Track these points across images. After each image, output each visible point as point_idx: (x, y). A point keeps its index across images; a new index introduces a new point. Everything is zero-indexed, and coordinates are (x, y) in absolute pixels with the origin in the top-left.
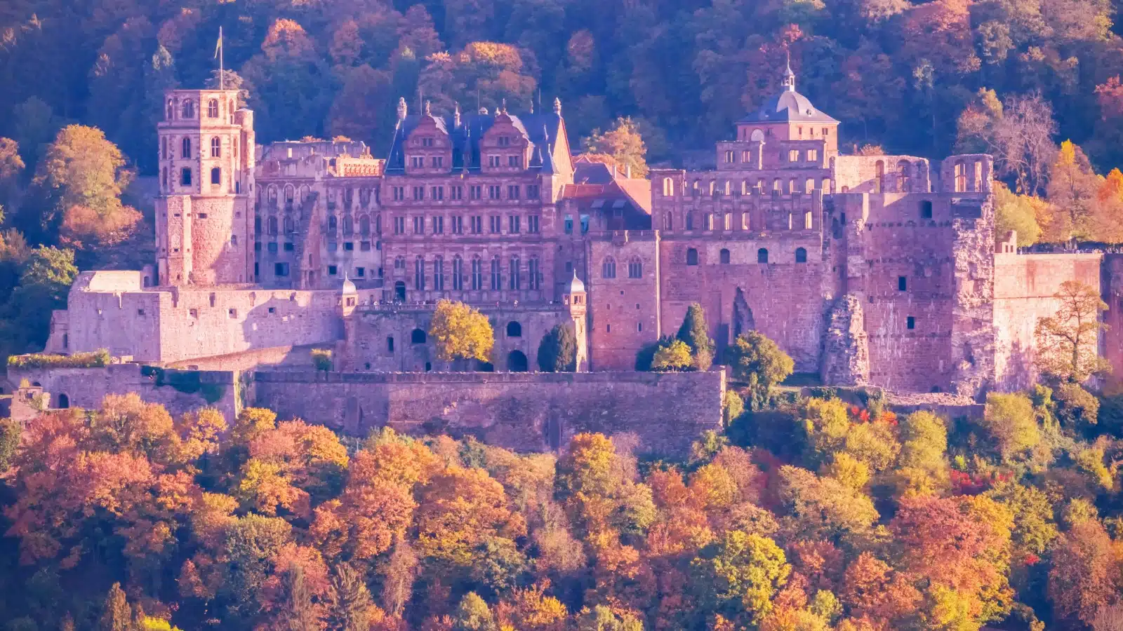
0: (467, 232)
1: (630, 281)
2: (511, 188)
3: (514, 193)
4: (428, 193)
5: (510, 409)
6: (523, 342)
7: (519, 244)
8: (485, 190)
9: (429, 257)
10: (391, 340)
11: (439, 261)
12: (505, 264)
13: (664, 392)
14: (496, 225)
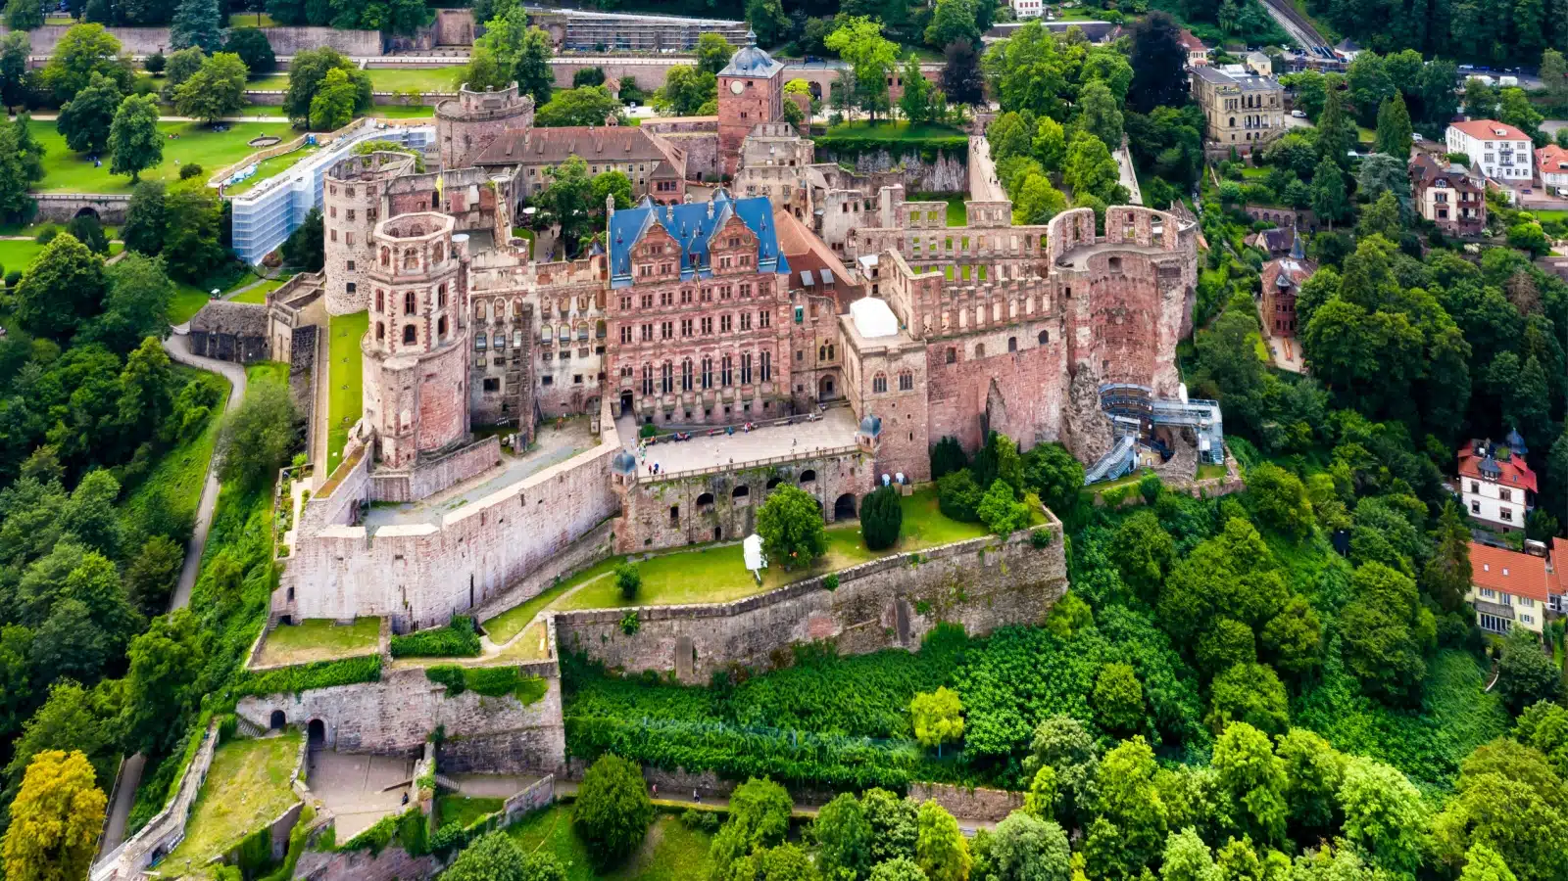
0: (697, 335)
1: (902, 392)
2: (742, 287)
3: (745, 291)
4: (657, 300)
5: (858, 610)
6: (818, 489)
7: (751, 340)
8: (716, 292)
9: (658, 364)
10: (675, 511)
11: (667, 367)
12: (736, 361)
13: (1010, 556)
14: (727, 323)
